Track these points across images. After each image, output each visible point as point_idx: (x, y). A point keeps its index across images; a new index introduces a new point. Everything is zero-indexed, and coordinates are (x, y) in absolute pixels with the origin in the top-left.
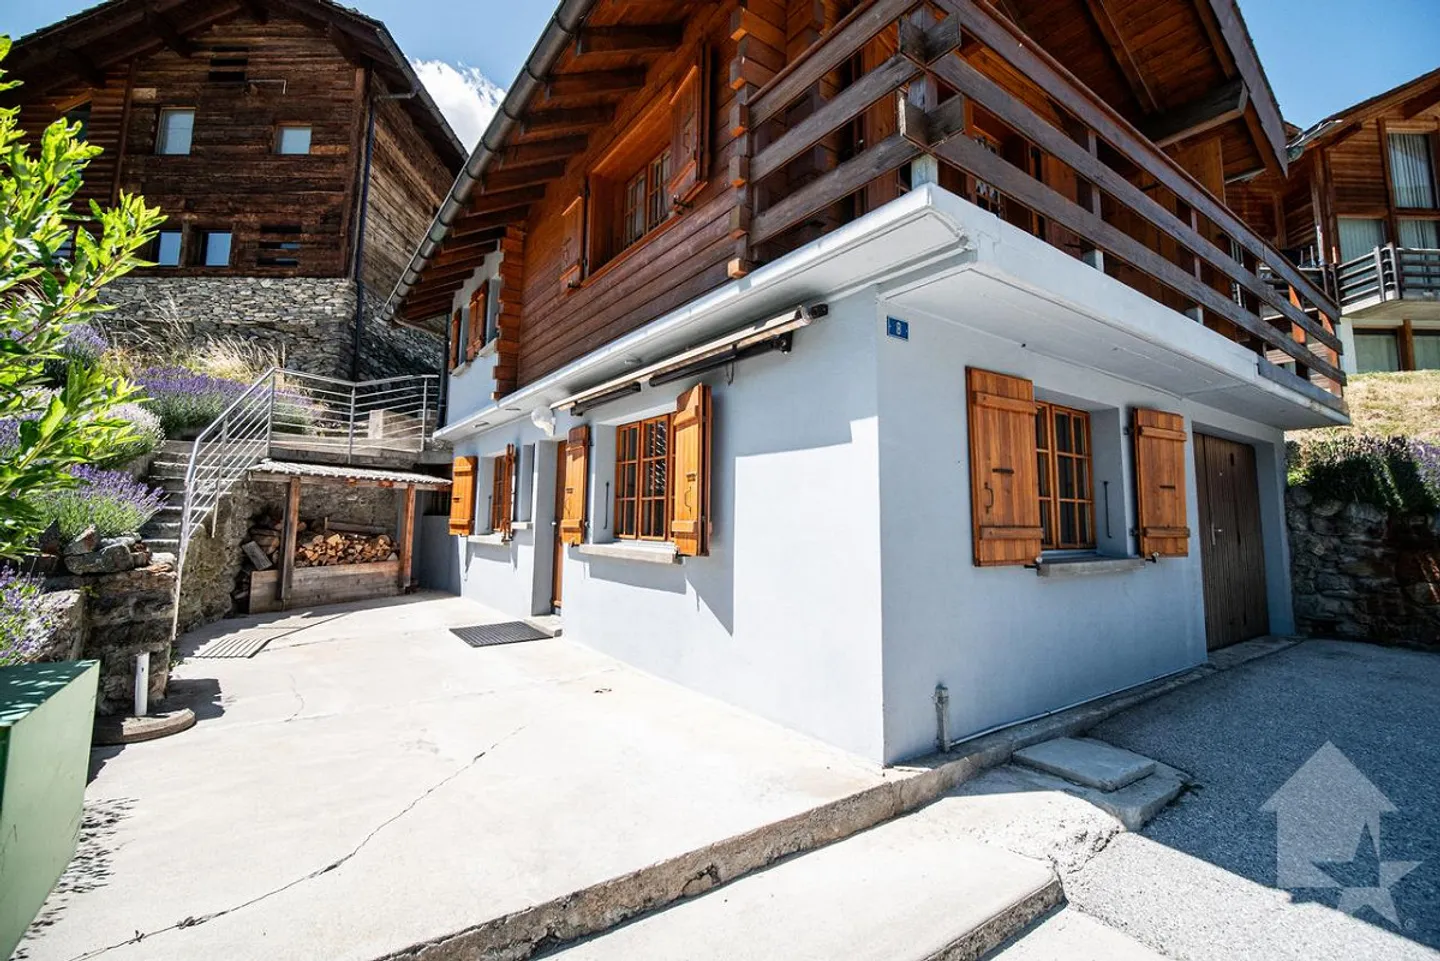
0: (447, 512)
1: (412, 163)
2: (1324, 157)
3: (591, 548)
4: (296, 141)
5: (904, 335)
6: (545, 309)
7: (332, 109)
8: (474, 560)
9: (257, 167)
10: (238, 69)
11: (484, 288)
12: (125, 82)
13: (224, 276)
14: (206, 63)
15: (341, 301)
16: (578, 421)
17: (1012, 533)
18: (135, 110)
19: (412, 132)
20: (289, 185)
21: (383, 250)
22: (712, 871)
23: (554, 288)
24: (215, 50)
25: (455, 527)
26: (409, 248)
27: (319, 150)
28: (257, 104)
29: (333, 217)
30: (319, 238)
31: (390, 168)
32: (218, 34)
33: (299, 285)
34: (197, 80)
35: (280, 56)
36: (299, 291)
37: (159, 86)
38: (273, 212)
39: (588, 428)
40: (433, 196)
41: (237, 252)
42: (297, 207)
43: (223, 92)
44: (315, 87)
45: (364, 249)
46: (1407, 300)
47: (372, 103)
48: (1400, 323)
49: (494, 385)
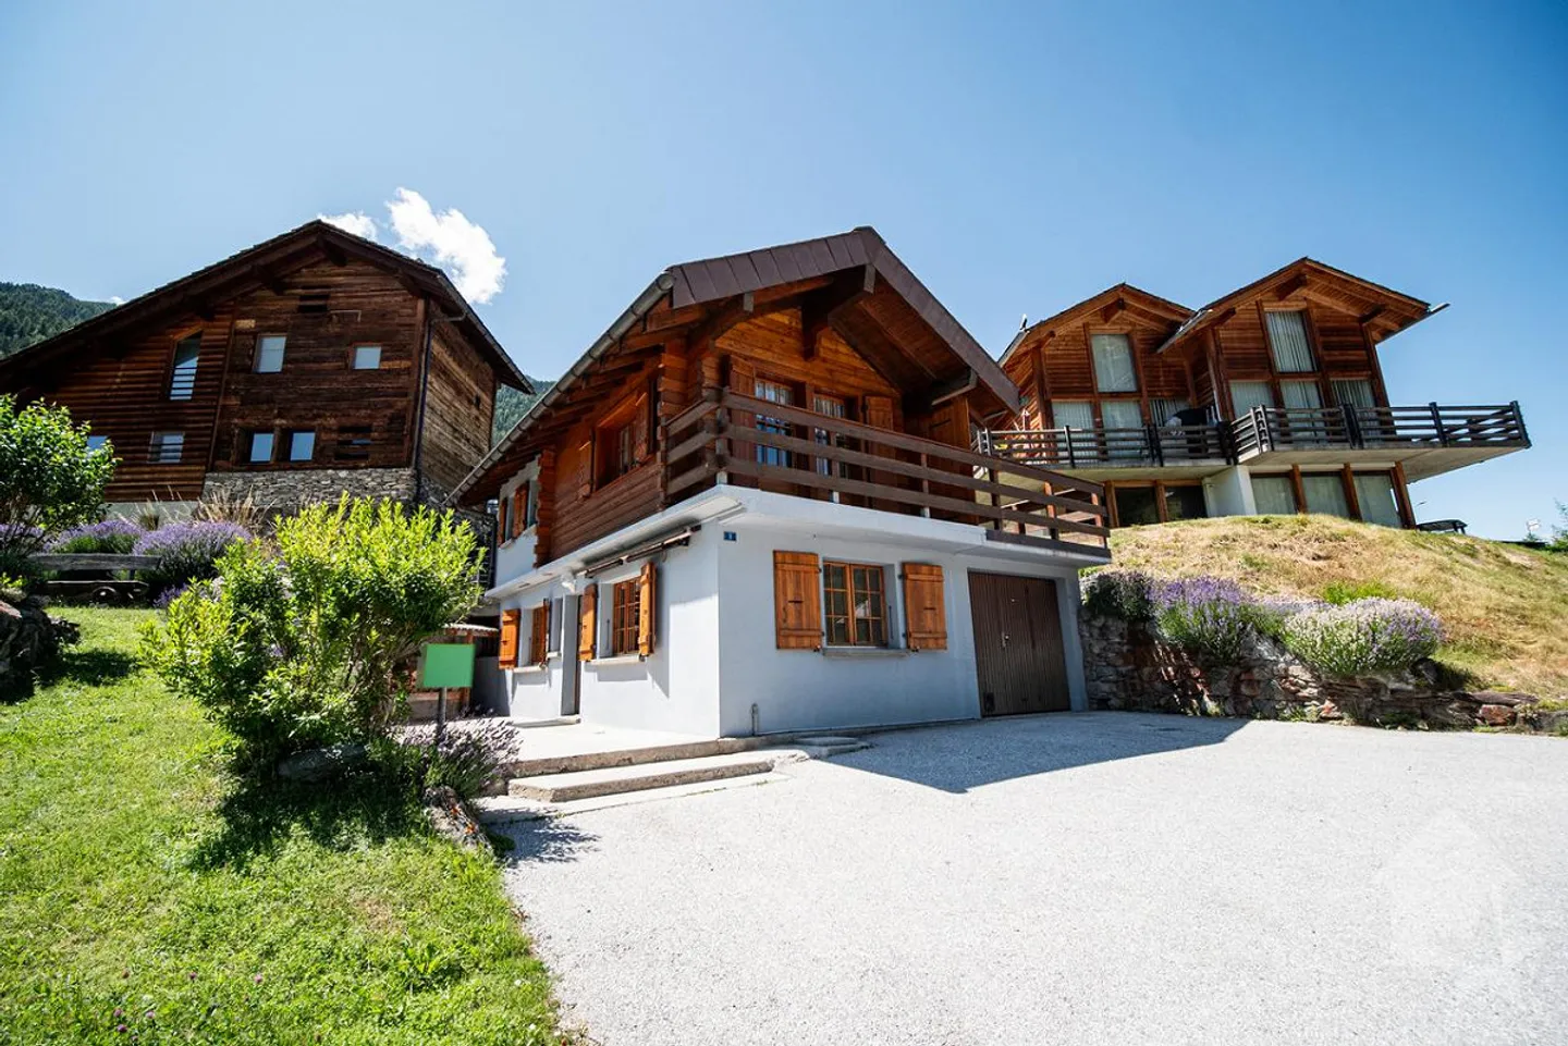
0: (496, 653)
1: (460, 366)
2: (1215, 334)
3: (598, 661)
4: (368, 358)
5: (734, 539)
6: (569, 507)
7: (398, 332)
8: (518, 687)
9: (336, 380)
10: (321, 303)
11: (525, 487)
12: (230, 316)
13: (307, 469)
14: (295, 299)
15: (404, 486)
16: (590, 581)
17: (800, 633)
18: (238, 337)
19: (460, 339)
20: (362, 394)
21: (435, 439)
22: (629, 759)
23: (575, 494)
24: (303, 288)
25: (504, 663)
26: (457, 435)
27: (387, 365)
28: (337, 330)
29: (398, 418)
30: (386, 435)
31: (444, 373)
32: (306, 276)
33: (370, 475)
34: (288, 313)
35: (357, 292)
36: (369, 479)
37: (258, 318)
38: (349, 415)
39: (596, 586)
40: (476, 388)
41: (319, 450)
42: (369, 412)
43: (310, 321)
44: (384, 315)
45: (423, 442)
46: (1278, 451)
47: (430, 326)
48: (1290, 467)
49: (534, 558)
